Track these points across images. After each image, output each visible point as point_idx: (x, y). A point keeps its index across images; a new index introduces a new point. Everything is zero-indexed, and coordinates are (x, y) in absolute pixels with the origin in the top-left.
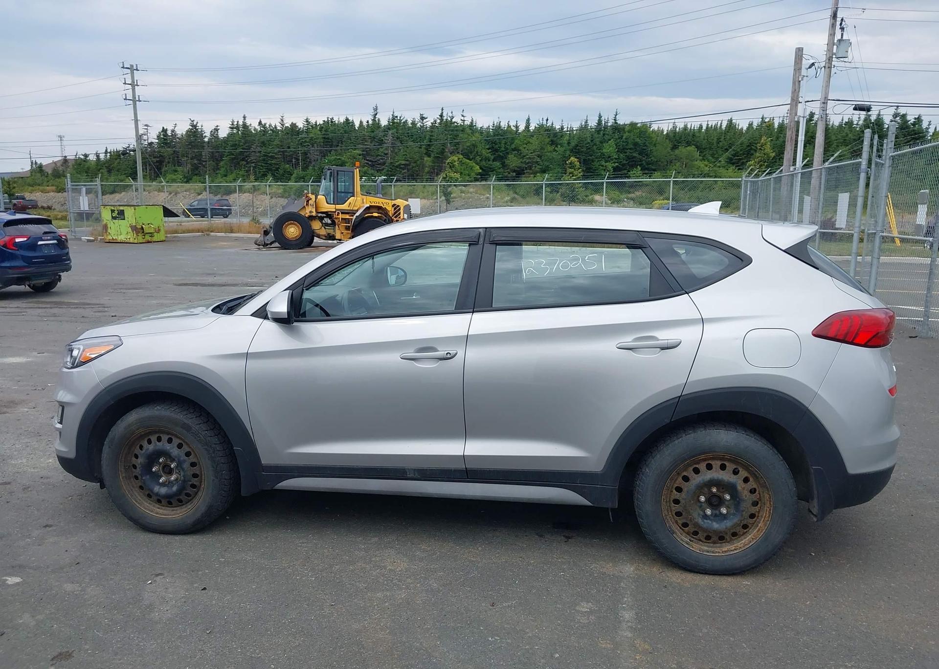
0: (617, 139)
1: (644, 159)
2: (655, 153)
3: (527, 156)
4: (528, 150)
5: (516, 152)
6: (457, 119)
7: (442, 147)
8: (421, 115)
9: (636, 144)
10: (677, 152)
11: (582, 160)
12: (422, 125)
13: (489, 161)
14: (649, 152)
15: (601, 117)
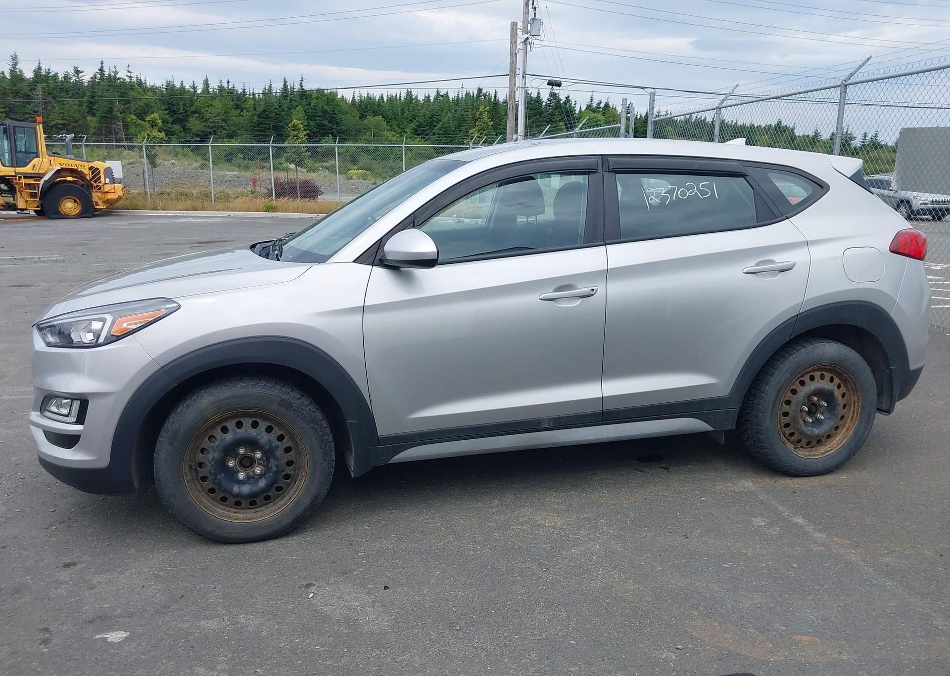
0: (305, 105)
1: (334, 127)
2: (344, 122)
3: (212, 120)
4: (210, 113)
5: (197, 115)
6: (122, 75)
7: (109, 106)
8: (75, 68)
9: (325, 112)
10: (366, 121)
11: (271, 126)
12: (78, 79)
13: (167, 123)
14: (339, 120)
15: (287, 82)
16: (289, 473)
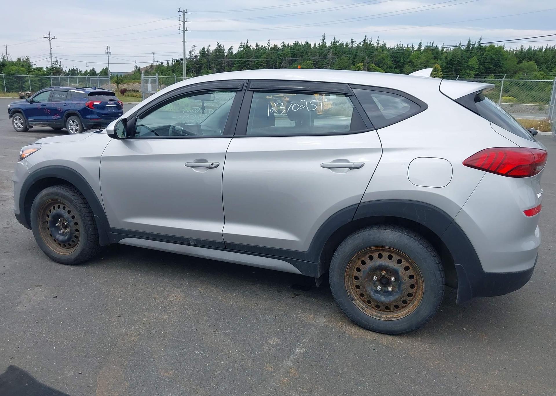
0: (479, 56)
1: (497, 69)
2: (505, 66)
3: (417, 66)
4: (418, 62)
5: (410, 63)
6: (374, 43)
7: (362, 59)
8: (351, 40)
9: (492, 59)
10: (521, 65)
11: (454, 69)
12: (352, 46)
13: (392, 68)
14: (501, 65)
15: (470, 41)
16: (77, 235)
